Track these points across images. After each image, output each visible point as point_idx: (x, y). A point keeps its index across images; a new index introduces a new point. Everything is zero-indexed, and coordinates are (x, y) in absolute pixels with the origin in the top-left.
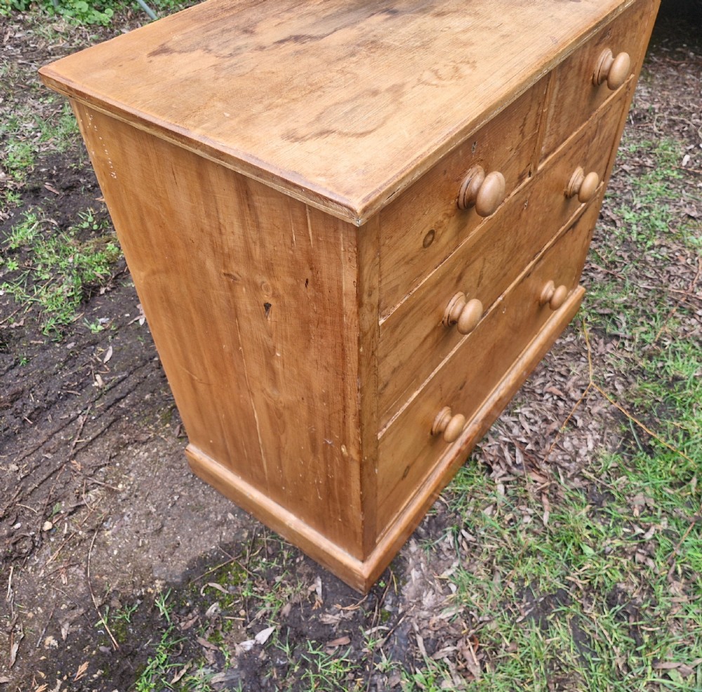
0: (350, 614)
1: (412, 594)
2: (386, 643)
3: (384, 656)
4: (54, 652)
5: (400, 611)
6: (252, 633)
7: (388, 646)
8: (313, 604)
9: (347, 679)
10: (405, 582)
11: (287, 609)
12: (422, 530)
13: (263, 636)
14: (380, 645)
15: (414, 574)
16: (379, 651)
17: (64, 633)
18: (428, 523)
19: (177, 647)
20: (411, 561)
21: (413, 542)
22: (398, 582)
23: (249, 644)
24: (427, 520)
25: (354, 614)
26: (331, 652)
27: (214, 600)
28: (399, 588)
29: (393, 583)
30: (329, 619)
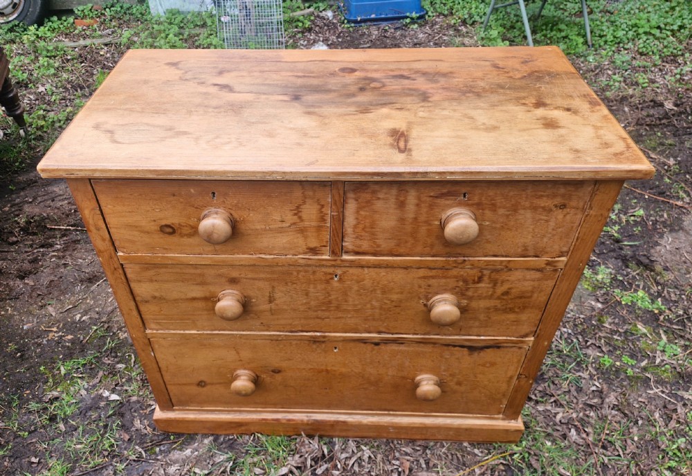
0: (145, 431)
1: (173, 458)
2: (134, 460)
3: (125, 464)
4: (74, 322)
5: (159, 457)
6: (113, 391)
7: (132, 463)
8: (143, 410)
9: (104, 452)
10: (180, 450)
11: (134, 399)
12: (222, 439)
13: (114, 397)
14: (131, 458)
15: (188, 452)
16: (127, 460)
17: (84, 318)
18: (229, 439)
19: (92, 364)
20: (196, 444)
21: (211, 438)
22: (177, 446)
23: (106, 394)
24: (231, 437)
25: (146, 434)
26: (117, 436)
27: (126, 363)
28: (174, 449)
29: (176, 442)
30: (137, 423)
